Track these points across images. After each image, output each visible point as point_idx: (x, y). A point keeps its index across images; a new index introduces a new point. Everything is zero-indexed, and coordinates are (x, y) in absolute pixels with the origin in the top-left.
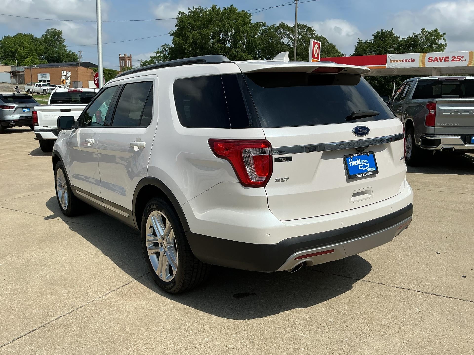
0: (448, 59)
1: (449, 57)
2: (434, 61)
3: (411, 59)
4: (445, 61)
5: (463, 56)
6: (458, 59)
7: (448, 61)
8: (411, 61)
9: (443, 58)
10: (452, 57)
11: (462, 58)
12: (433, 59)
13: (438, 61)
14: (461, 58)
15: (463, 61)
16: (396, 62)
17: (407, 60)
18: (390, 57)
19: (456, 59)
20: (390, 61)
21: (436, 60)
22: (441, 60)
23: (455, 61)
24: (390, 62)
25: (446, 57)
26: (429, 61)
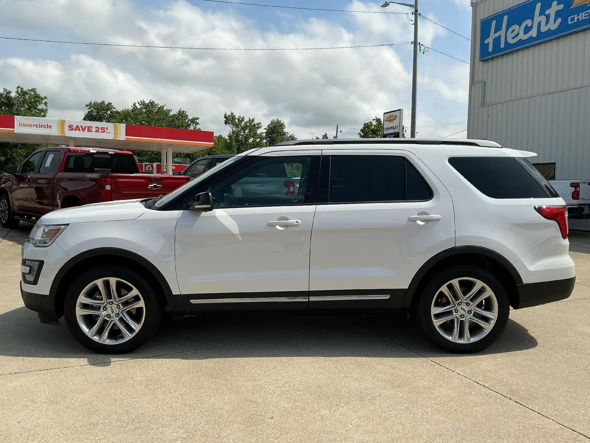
0: (92, 129)
1: (92, 127)
2: (75, 130)
3: (47, 125)
4: (88, 131)
5: (107, 128)
6: (103, 131)
7: (92, 131)
8: (47, 128)
9: (85, 127)
10: (96, 128)
11: (107, 130)
12: (74, 127)
13: (80, 130)
14: (105, 129)
15: (108, 133)
16: (28, 126)
17: (42, 126)
18: (18, 119)
19: (100, 130)
20: (20, 124)
21: (77, 128)
22: (84, 130)
23: (99, 132)
24: (20, 126)
25: (88, 127)
26: (69, 129)
